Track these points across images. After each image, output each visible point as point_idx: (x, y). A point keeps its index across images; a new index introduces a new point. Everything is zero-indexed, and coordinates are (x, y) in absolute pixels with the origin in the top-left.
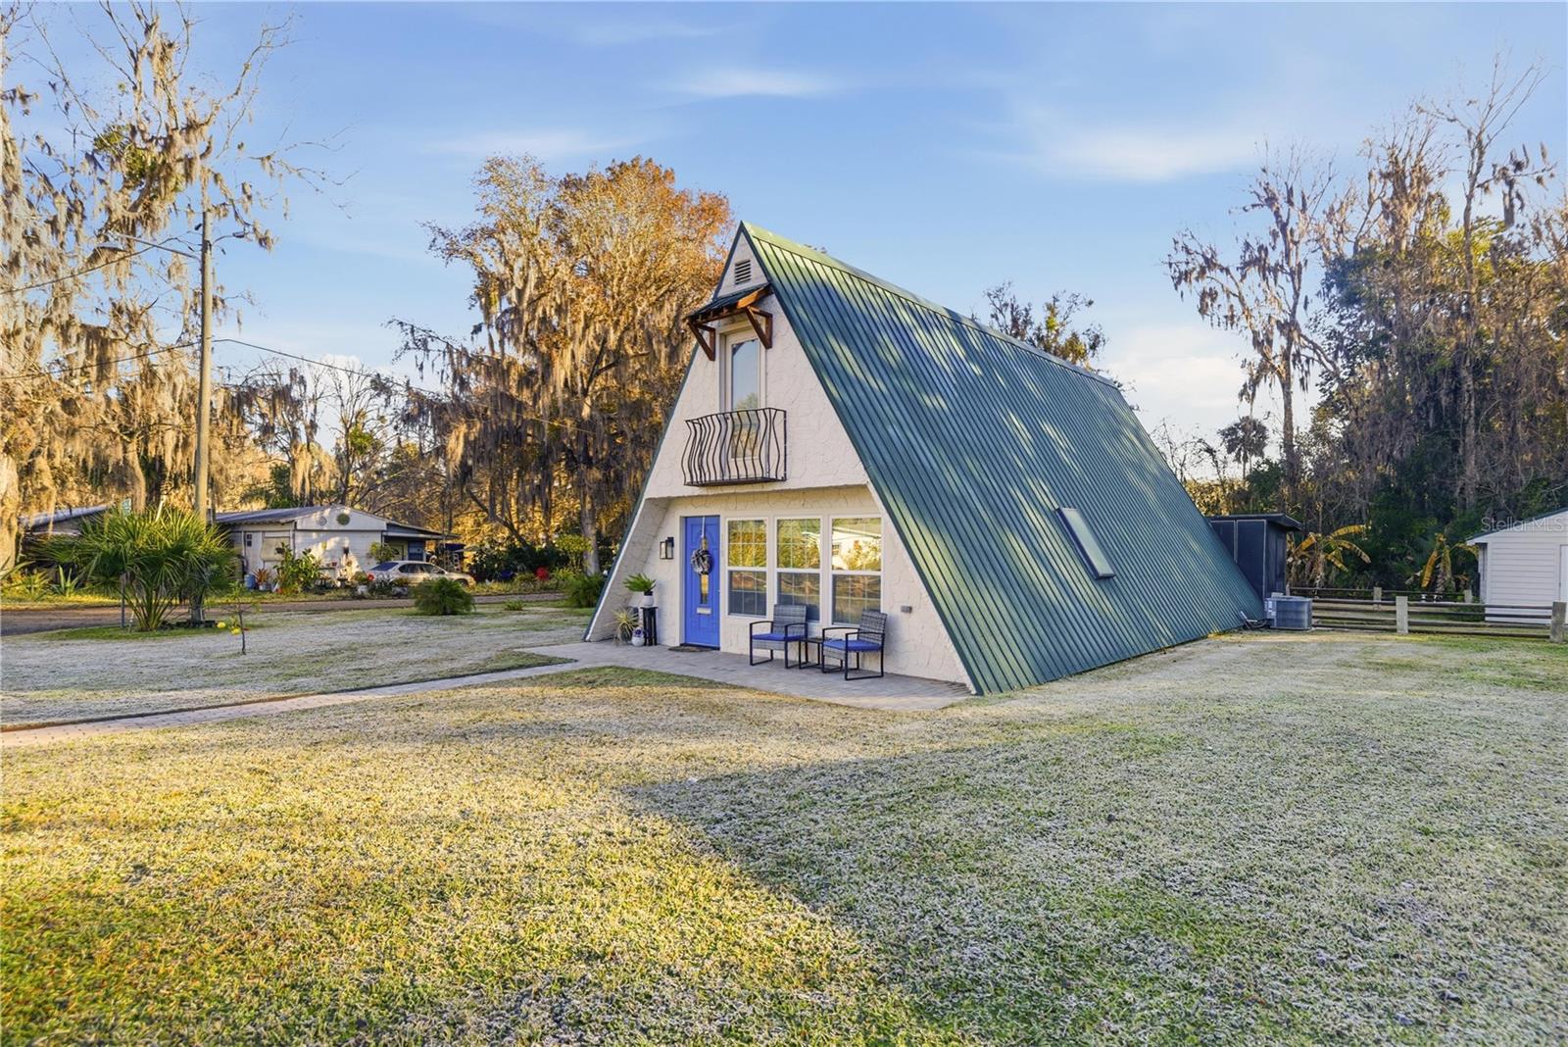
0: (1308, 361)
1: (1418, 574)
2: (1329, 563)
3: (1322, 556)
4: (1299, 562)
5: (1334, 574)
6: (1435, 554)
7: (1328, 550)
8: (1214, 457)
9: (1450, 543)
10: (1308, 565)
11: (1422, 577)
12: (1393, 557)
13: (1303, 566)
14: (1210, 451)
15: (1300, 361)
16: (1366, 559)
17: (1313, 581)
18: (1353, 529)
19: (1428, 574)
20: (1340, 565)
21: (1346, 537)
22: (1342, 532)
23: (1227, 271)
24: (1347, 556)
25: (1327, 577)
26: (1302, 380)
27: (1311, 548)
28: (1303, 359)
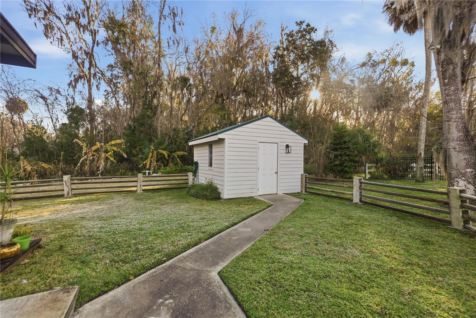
0: (99, 79)
1: (144, 163)
2: (107, 158)
3: (103, 155)
4: (91, 158)
5: (109, 163)
6: (151, 154)
7: (106, 152)
8: (46, 102)
9: (156, 149)
10: (96, 159)
11: (146, 164)
12: (134, 156)
13: (93, 159)
14: (43, 97)
15: (96, 78)
16: (125, 156)
17: (98, 167)
18: (118, 141)
19: (149, 163)
20: (112, 159)
21: (115, 145)
22: (113, 142)
23: (60, 19)
24: (116, 154)
25: (106, 165)
26: (97, 86)
27: (97, 151)
28: (98, 77)
